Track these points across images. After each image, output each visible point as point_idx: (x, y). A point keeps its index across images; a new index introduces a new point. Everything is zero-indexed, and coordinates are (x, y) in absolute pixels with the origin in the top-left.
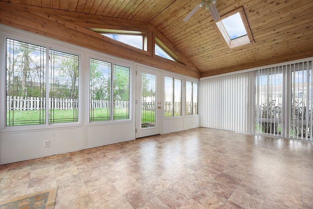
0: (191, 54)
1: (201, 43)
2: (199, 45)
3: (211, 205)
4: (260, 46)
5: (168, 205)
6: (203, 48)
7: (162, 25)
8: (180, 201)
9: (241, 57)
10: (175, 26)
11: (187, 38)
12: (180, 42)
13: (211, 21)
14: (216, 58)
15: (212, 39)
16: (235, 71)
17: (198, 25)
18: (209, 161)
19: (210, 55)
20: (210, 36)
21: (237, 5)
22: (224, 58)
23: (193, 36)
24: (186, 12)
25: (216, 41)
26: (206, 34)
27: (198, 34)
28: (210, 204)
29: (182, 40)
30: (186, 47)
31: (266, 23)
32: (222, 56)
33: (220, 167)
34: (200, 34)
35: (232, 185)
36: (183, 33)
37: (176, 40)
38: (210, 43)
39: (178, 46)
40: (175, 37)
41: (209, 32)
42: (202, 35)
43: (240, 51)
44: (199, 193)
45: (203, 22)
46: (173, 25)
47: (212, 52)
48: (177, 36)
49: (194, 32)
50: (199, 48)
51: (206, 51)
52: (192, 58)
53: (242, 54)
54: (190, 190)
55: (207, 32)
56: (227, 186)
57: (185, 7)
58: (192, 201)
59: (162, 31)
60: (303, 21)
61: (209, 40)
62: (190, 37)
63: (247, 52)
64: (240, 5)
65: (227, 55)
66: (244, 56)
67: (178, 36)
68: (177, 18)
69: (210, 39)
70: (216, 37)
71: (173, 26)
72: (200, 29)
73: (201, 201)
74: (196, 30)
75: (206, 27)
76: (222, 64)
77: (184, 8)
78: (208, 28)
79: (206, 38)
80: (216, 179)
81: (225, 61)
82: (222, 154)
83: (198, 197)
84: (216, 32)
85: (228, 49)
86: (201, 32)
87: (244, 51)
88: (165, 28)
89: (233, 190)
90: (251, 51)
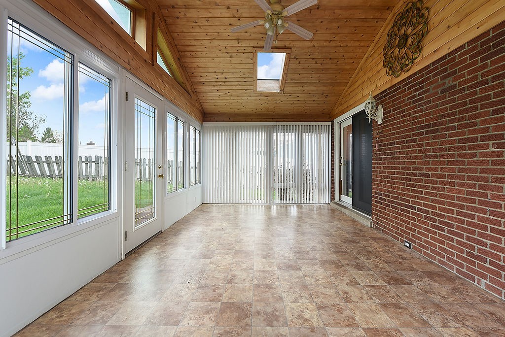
0: (202, 79)
1: (226, 70)
2: (222, 71)
3: (246, 280)
4: (285, 99)
5: (211, 301)
6: (226, 78)
7: (175, 10)
8: (218, 291)
9: (263, 105)
10: (199, 26)
11: (208, 54)
12: (193, 54)
13: (254, 47)
14: (236, 98)
15: (243, 71)
16: (252, 121)
17: (235, 43)
18: (216, 244)
19: (230, 91)
20: (243, 66)
21: (287, 44)
22: (244, 101)
23: (220, 54)
24: (228, 15)
25: (246, 75)
26: (238, 61)
27: (229, 55)
28: (244, 280)
29: (199, 54)
30: (199, 67)
31: (301, 76)
32: (244, 98)
33: (230, 246)
34: (231, 57)
35: (250, 258)
36: (206, 43)
37: (188, 49)
38: (238, 75)
39: (188, 60)
40: (188, 43)
41: (244, 60)
42: (233, 60)
43: (265, 98)
44: (229, 277)
45: (243, 44)
46: (195, 22)
47: (234, 88)
48: (193, 42)
49: (225, 50)
50: (219, 75)
51: (227, 84)
52: (200, 87)
53: (266, 101)
54: (219, 278)
55: (241, 59)
56: (247, 260)
57: (232, 7)
58: (228, 286)
59: (170, 20)
60: (322, 87)
61: (238, 71)
62: (214, 55)
63: (271, 102)
64: (290, 46)
65: (250, 98)
66: (266, 105)
67: (196, 43)
68: (209, 15)
69: (241, 70)
70: (249, 71)
71: (194, 24)
72: (234, 49)
73: (235, 281)
74: (229, 49)
75: (244, 51)
76: (239, 107)
77: (228, 8)
78: (246, 55)
79: (236, 65)
80: (234, 258)
81: (244, 104)
82: (223, 232)
83: (231, 280)
84: (252, 64)
85: (255, 91)
86: (234, 55)
87: (269, 98)
88: (178, 18)
89: (253, 261)
90: (275, 102)
